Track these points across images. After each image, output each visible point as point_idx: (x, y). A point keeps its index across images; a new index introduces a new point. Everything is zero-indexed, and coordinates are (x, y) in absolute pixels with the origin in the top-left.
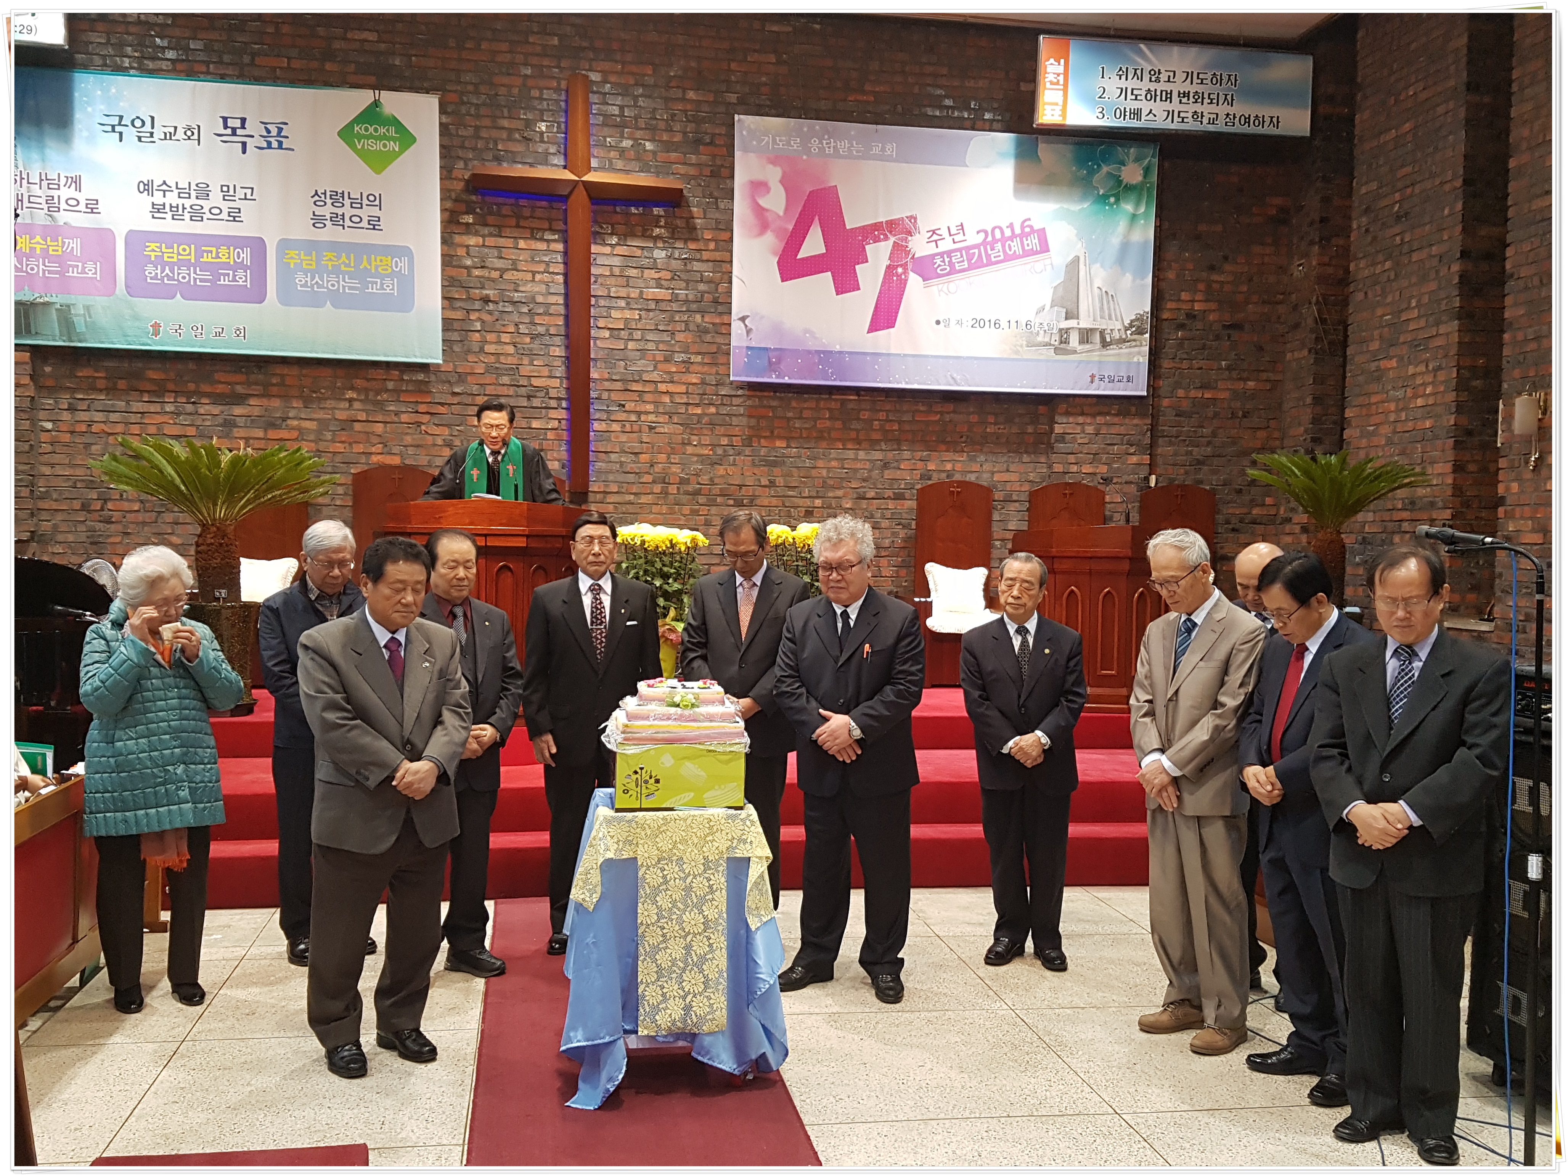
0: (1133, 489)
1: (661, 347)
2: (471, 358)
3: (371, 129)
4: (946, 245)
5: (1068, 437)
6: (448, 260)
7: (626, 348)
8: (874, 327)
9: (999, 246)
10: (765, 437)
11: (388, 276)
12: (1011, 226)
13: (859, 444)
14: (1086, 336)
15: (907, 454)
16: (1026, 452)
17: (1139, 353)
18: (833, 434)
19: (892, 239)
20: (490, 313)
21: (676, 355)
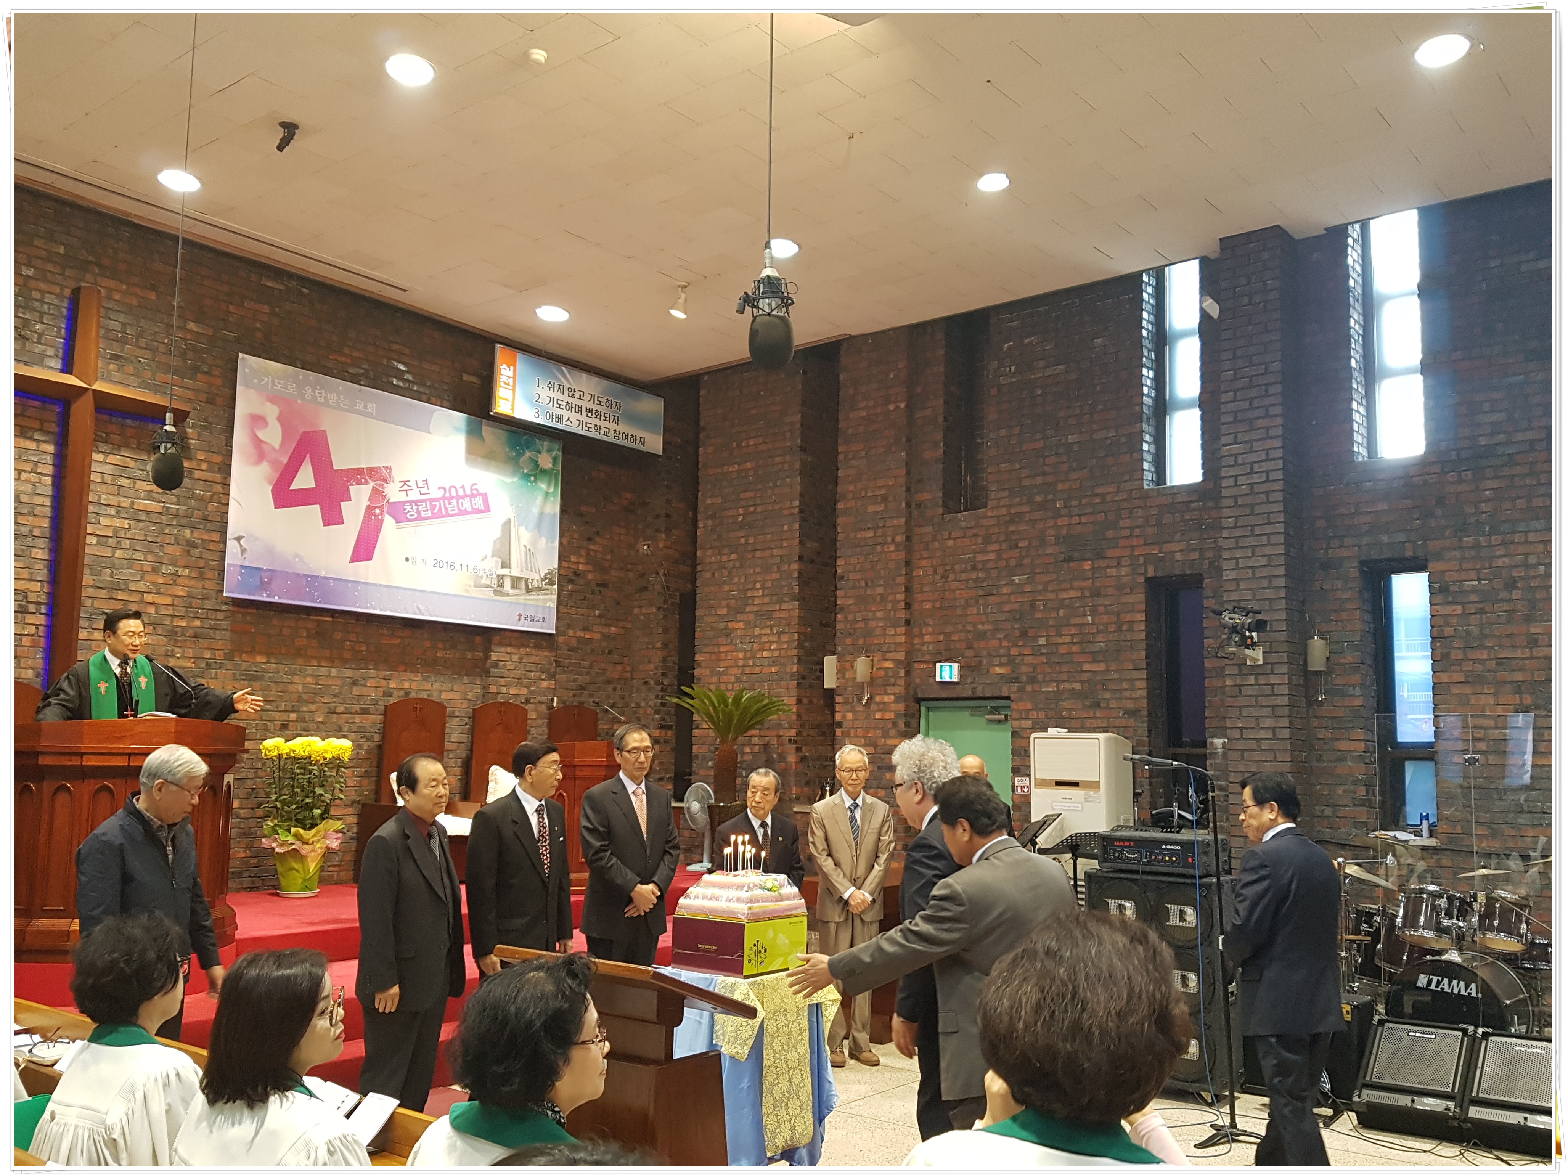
0: (543, 708)
1: (150, 558)
4: (414, 495)
5: (501, 663)
7: (113, 556)
8: (355, 558)
9: (454, 502)
10: (246, 652)
12: (463, 487)
13: (333, 662)
14: (516, 582)
15: (372, 673)
16: (467, 675)
17: (550, 600)
18: (310, 652)
19: (372, 484)
21: (164, 567)
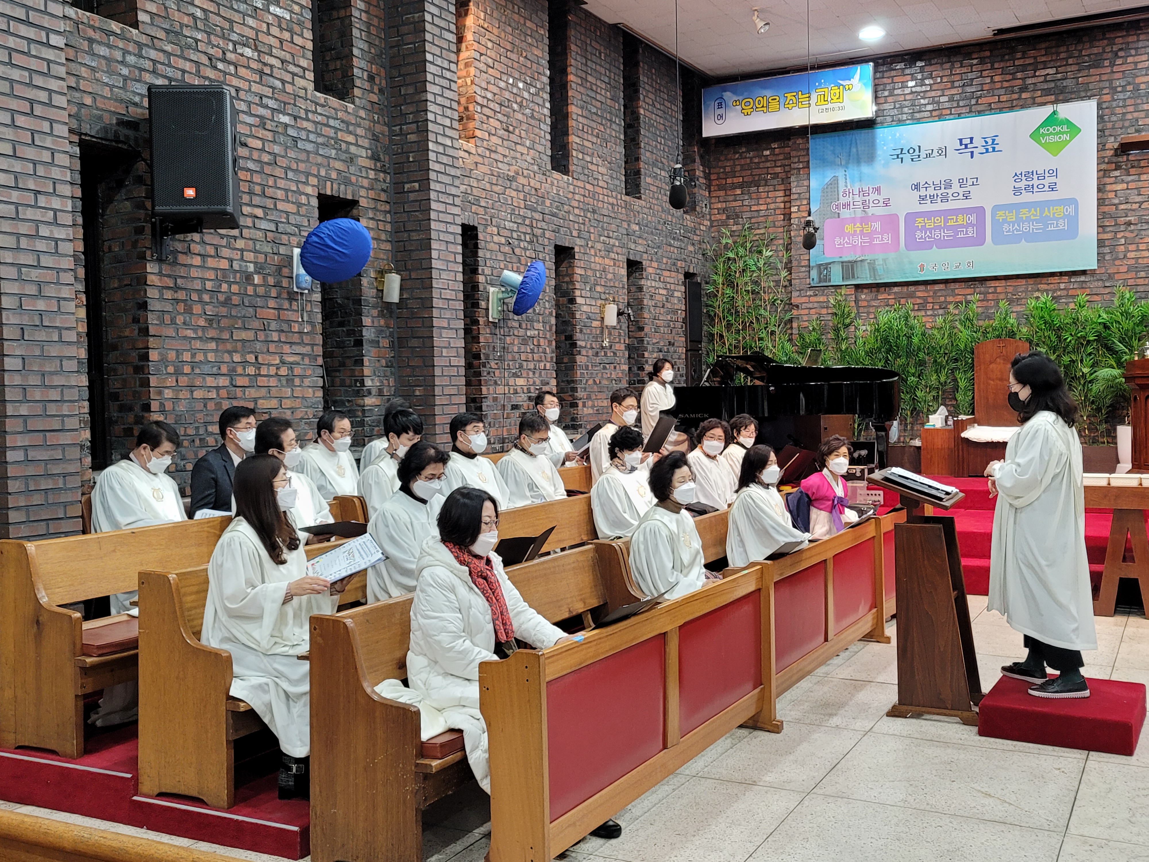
2: (1117, 262)
3: (1051, 130)
6: (1101, 202)
11: (1061, 218)
20: (1132, 231)
